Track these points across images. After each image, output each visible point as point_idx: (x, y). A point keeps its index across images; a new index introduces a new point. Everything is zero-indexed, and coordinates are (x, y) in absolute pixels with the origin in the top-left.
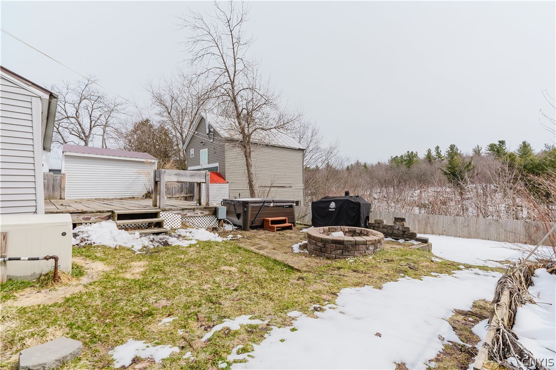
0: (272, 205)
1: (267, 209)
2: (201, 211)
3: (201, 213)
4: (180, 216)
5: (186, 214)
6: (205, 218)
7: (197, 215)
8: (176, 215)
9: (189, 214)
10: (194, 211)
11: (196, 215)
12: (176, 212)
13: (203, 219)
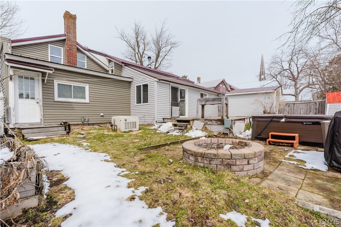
0: (283, 120)
1: (277, 124)
2: (215, 122)
3: (216, 123)
4: (203, 123)
5: (207, 123)
6: (217, 126)
7: (214, 124)
8: (202, 123)
9: (209, 123)
10: (211, 121)
11: (212, 124)
12: (202, 121)
13: (216, 127)
